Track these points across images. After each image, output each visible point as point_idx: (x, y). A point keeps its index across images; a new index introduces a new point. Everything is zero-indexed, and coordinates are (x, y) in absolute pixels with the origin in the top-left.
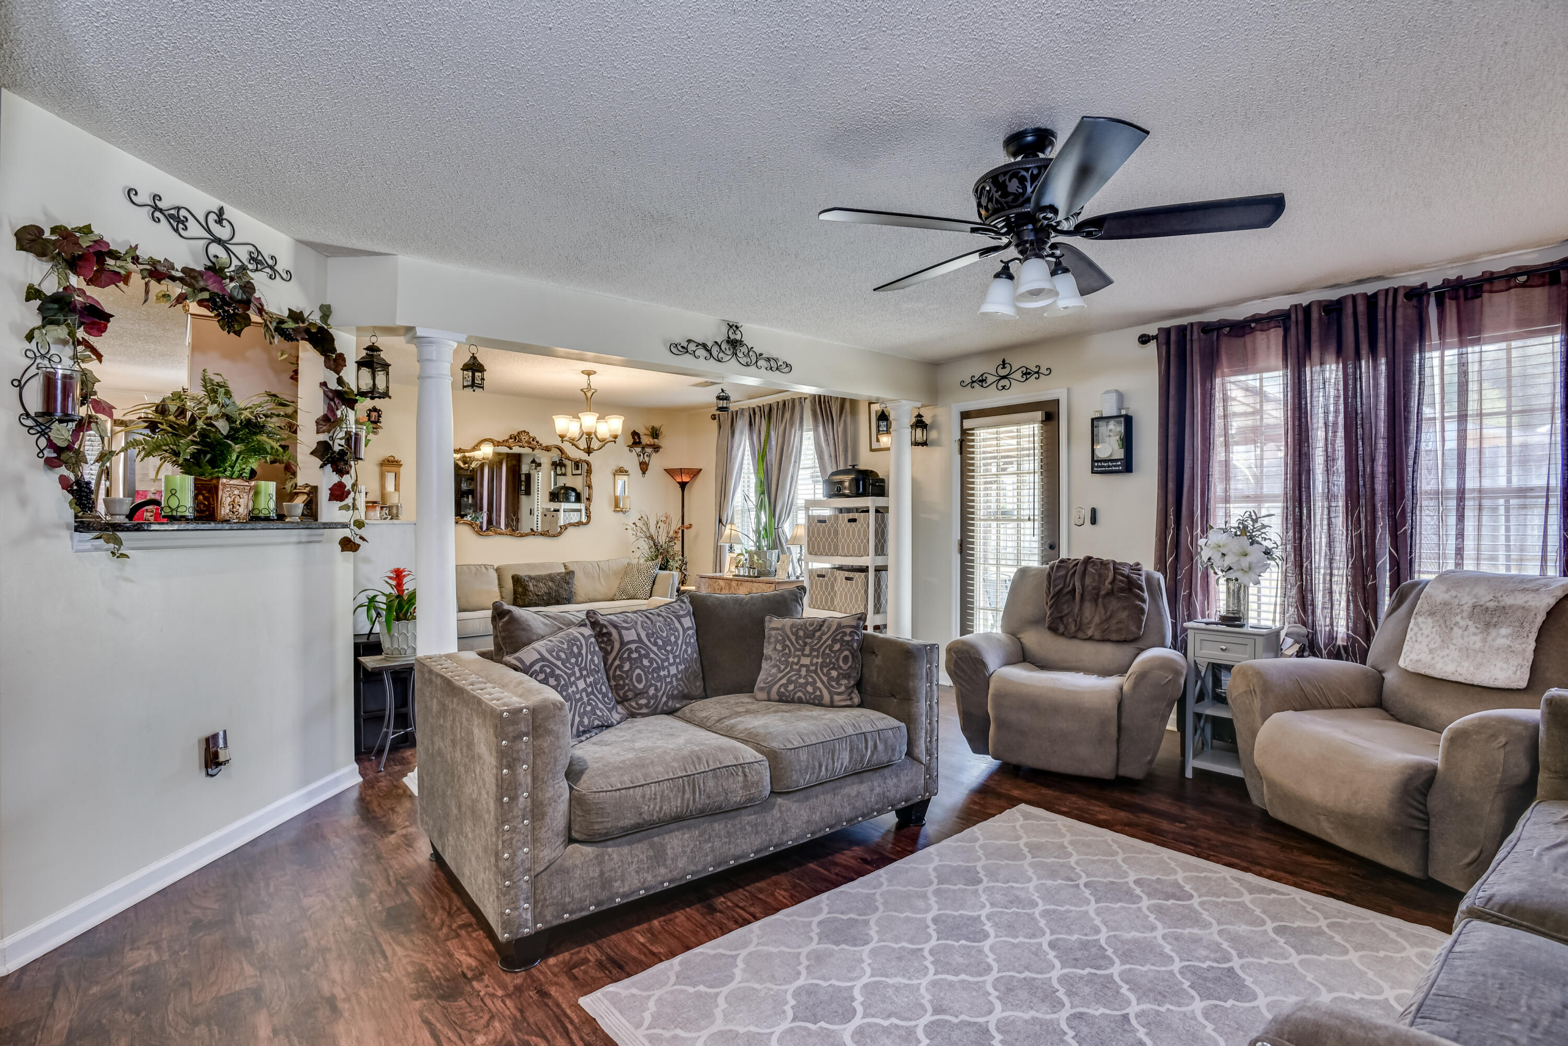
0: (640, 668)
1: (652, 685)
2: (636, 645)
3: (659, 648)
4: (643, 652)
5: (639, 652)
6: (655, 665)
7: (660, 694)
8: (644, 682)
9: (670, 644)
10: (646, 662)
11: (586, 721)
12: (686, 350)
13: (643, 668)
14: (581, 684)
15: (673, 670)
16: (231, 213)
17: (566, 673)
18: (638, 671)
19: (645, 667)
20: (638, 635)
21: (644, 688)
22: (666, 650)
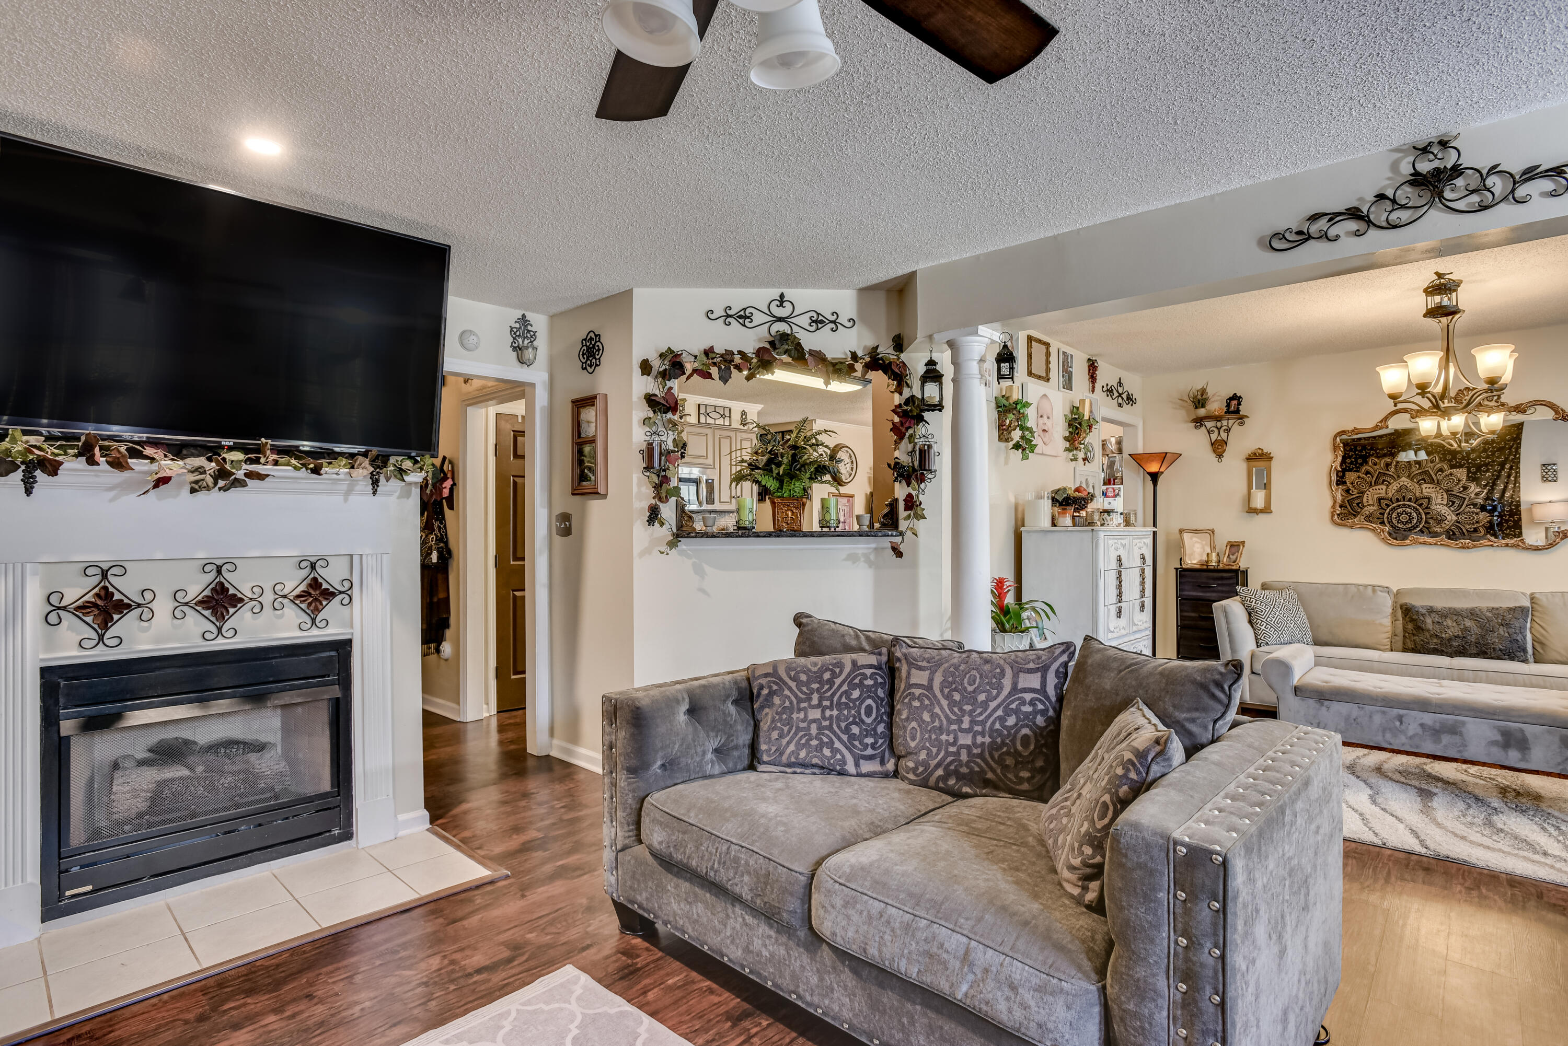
0: (917, 720)
1: (924, 748)
2: (921, 691)
3: (952, 704)
4: (927, 702)
5: (921, 702)
6: (937, 724)
7: (933, 763)
8: (917, 740)
9: (974, 702)
10: (926, 717)
11: (803, 754)
12: (1304, 237)
13: (921, 722)
14: (815, 714)
15: (965, 739)
16: (790, 294)
17: (796, 696)
18: (914, 724)
19: (924, 721)
20: (931, 680)
21: (915, 748)
22: (961, 709)
